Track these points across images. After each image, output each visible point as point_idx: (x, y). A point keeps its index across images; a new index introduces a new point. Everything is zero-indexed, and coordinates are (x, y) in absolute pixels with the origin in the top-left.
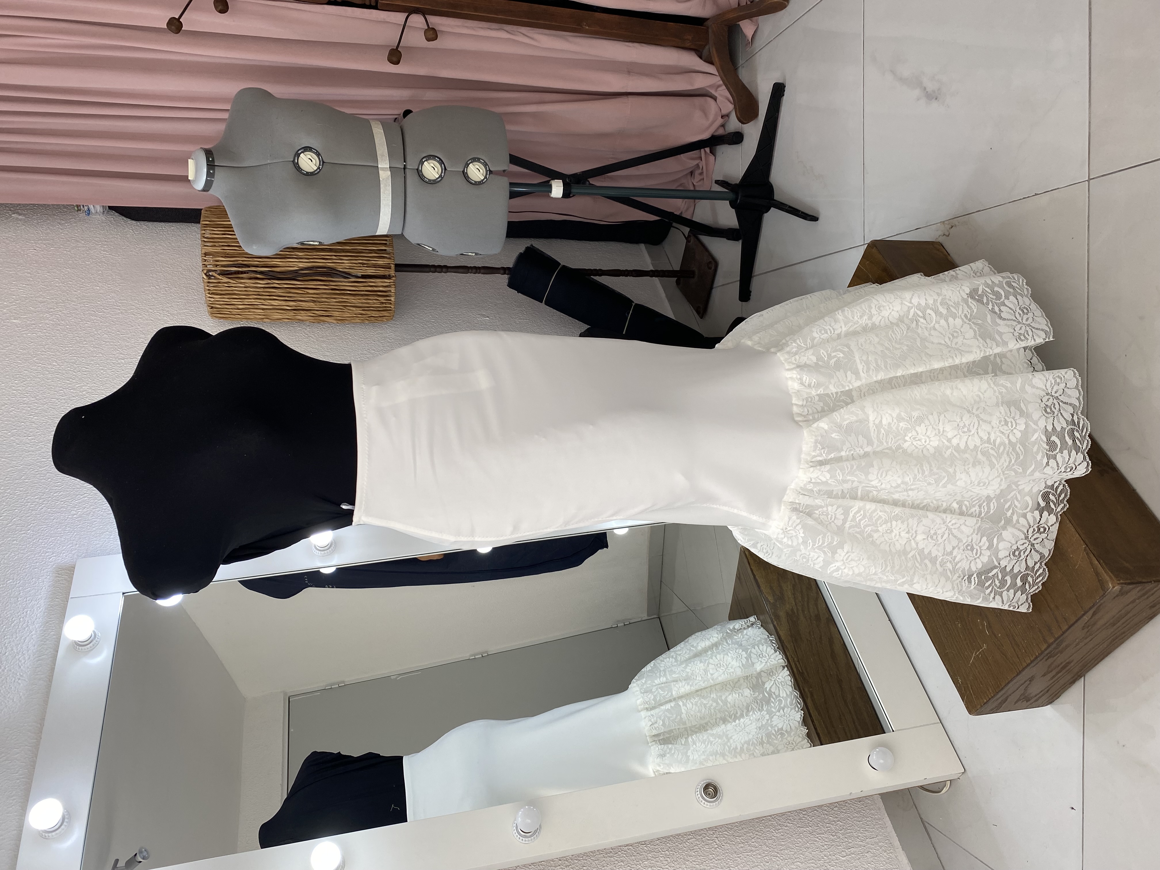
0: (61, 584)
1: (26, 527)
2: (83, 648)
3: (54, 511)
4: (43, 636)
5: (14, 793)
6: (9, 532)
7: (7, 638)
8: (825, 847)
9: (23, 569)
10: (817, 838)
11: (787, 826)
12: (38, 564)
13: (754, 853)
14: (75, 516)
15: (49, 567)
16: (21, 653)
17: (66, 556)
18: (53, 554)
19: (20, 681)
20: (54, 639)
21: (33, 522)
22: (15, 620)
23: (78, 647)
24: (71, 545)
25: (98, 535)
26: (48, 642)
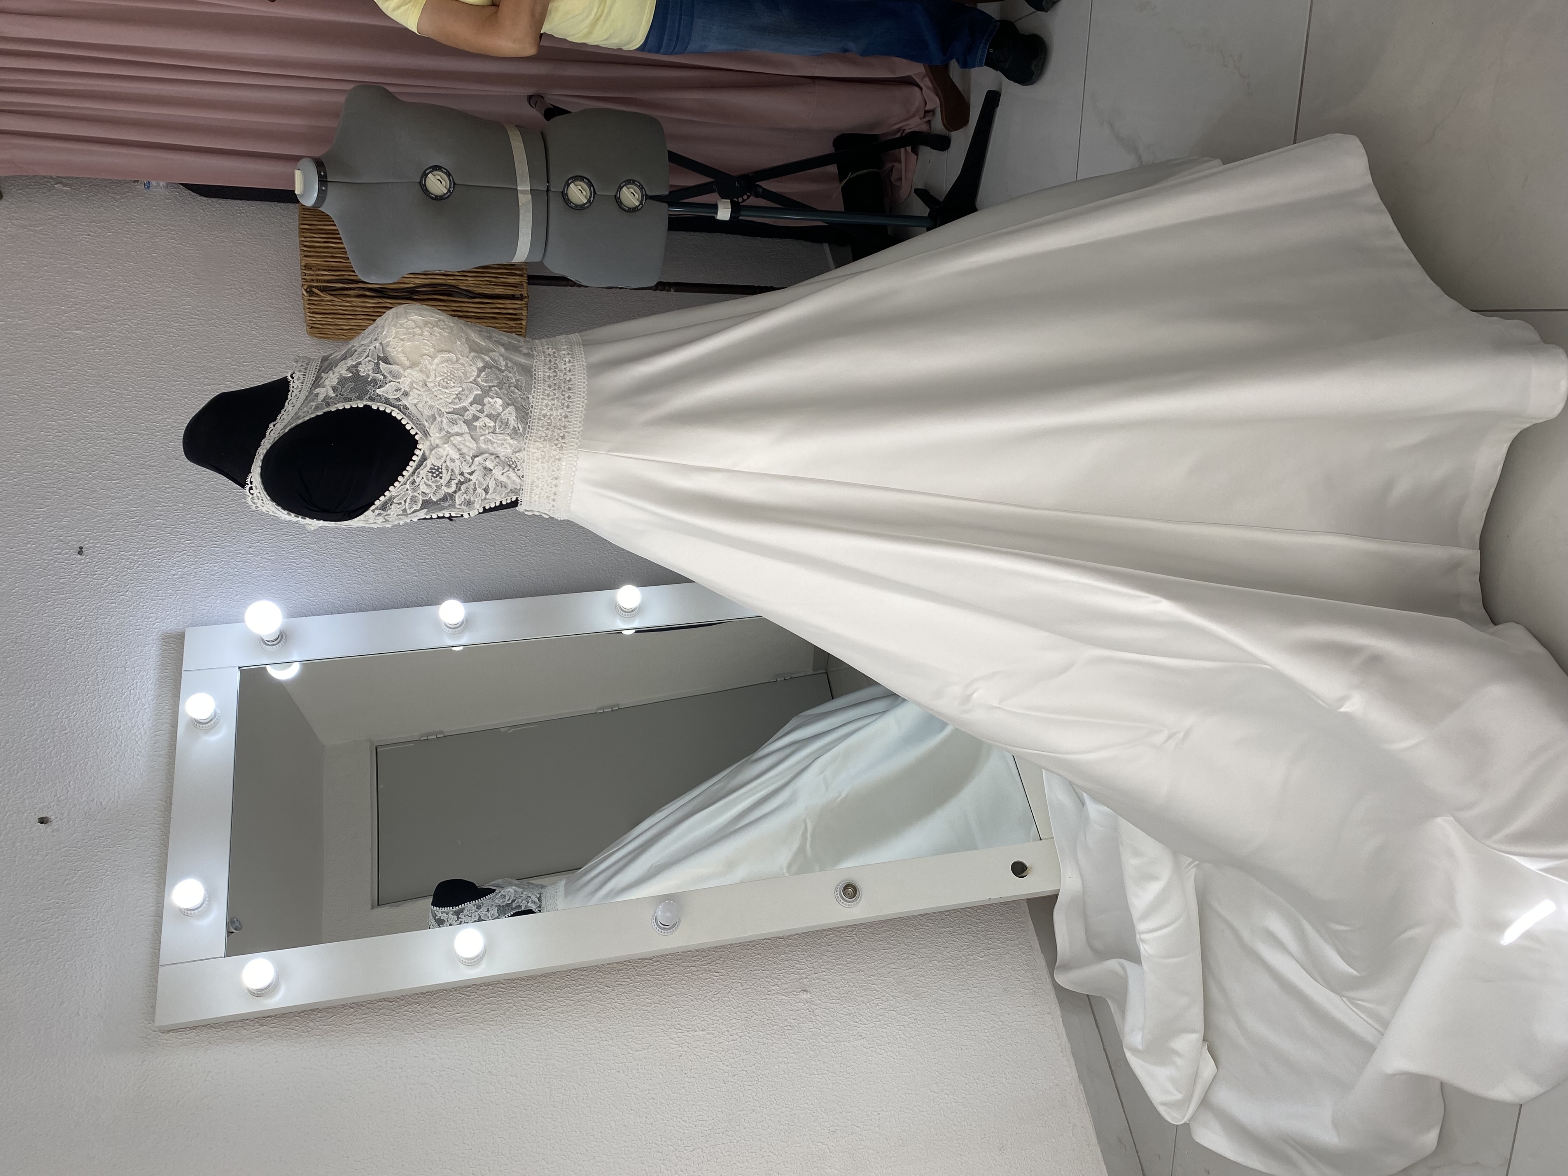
0: (169, 653)
1: (124, 588)
2: (204, 725)
3: (152, 570)
4: (157, 710)
5: (147, 870)
6: (106, 593)
7: (119, 711)
8: (965, 947)
9: (127, 636)
10: (957, 938)
11: (927, 926)
12: (142, 630)
13: (892, 951)
14: (175, 576)
15: (154, 634)
16: (136, 728)
17: (171, 622)
18: (157, 619)
19: (139, 757)
20: (169, 713)
21: (130, 582)
22: (125, 692)
23: (198, 725)
24: (175, 610)
25: (203, 599)
26: (163, 716)
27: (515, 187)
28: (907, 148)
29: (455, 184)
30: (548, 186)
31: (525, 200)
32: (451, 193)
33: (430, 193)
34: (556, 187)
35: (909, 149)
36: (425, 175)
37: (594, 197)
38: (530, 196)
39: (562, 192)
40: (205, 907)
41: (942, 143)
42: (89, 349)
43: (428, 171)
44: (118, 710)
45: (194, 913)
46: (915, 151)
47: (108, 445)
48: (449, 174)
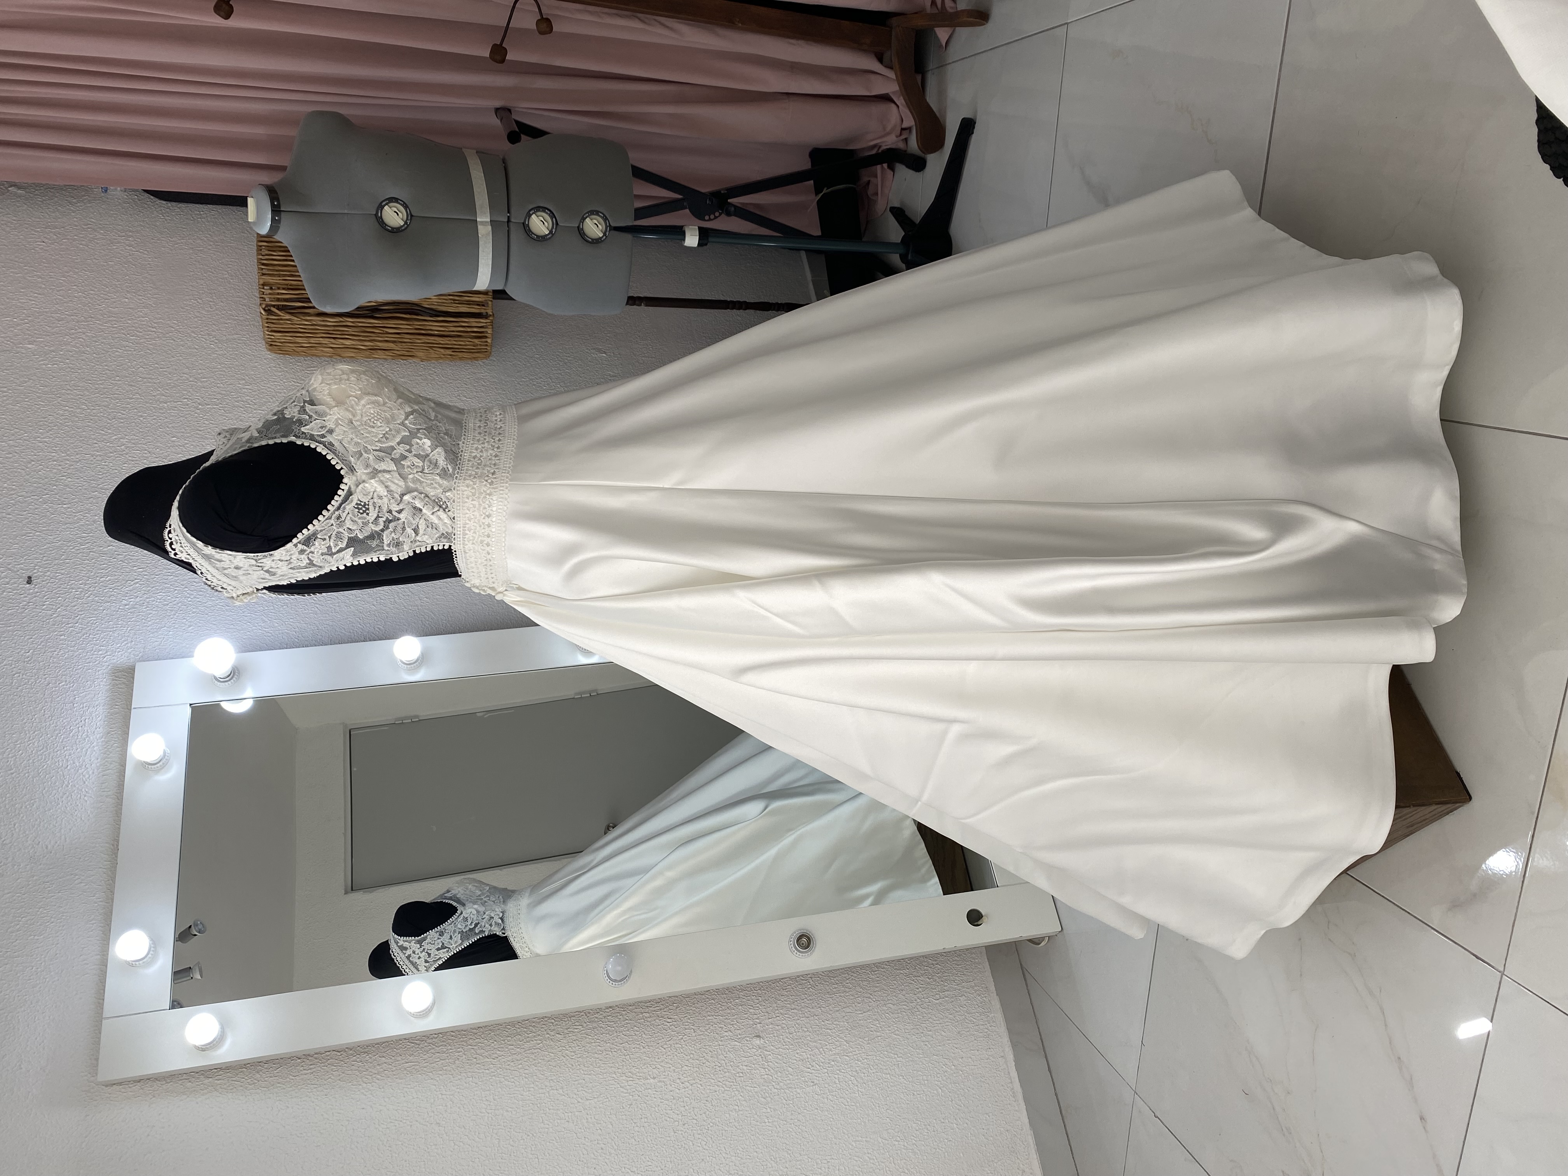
0: (119, 688)
1: (74, 619)
2: (153, 767)
3: (102, 600)
4: (105, 748)
5: (93, 916)
6: (54, 625)
7: (67, 750)
9: (76, 670)
10: (913, 981)
11: (884, 968)
12: (91, 664)
14: (127, 607)
15: (104, 668)
16: (84, 767)
17: (122, 656)
18: (107, 652)
19: (86, 798)
20: (117, 751)
21: (80, 613)
22: (73, 730)
23: (147, 766)
24: (125, 642)
25: (155, 630)
26: (111, 755)
27: (475, 219)
28: (884, 165)
29: (412, 216)
30: (508, 216)
31: (485, 231)
32: (408, 226)
33: (386, 225)
34: (517, 218)
35: (885, 165)
36: (381, 207)
37: (556, 229)
38: (490, 228)
39: (524, 224)
40: (150, 958)
41: (918, 164)
42: (41, 364)
43: (384, 203)
44: (65, 749)
45: (139, 964)
46: (892, 168)
47: (60, 467)
48: (406, 206)
